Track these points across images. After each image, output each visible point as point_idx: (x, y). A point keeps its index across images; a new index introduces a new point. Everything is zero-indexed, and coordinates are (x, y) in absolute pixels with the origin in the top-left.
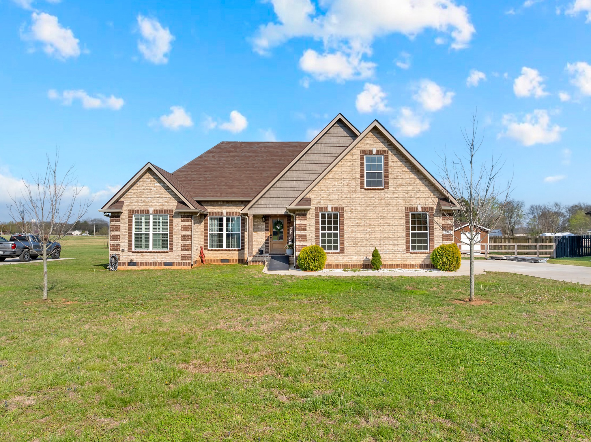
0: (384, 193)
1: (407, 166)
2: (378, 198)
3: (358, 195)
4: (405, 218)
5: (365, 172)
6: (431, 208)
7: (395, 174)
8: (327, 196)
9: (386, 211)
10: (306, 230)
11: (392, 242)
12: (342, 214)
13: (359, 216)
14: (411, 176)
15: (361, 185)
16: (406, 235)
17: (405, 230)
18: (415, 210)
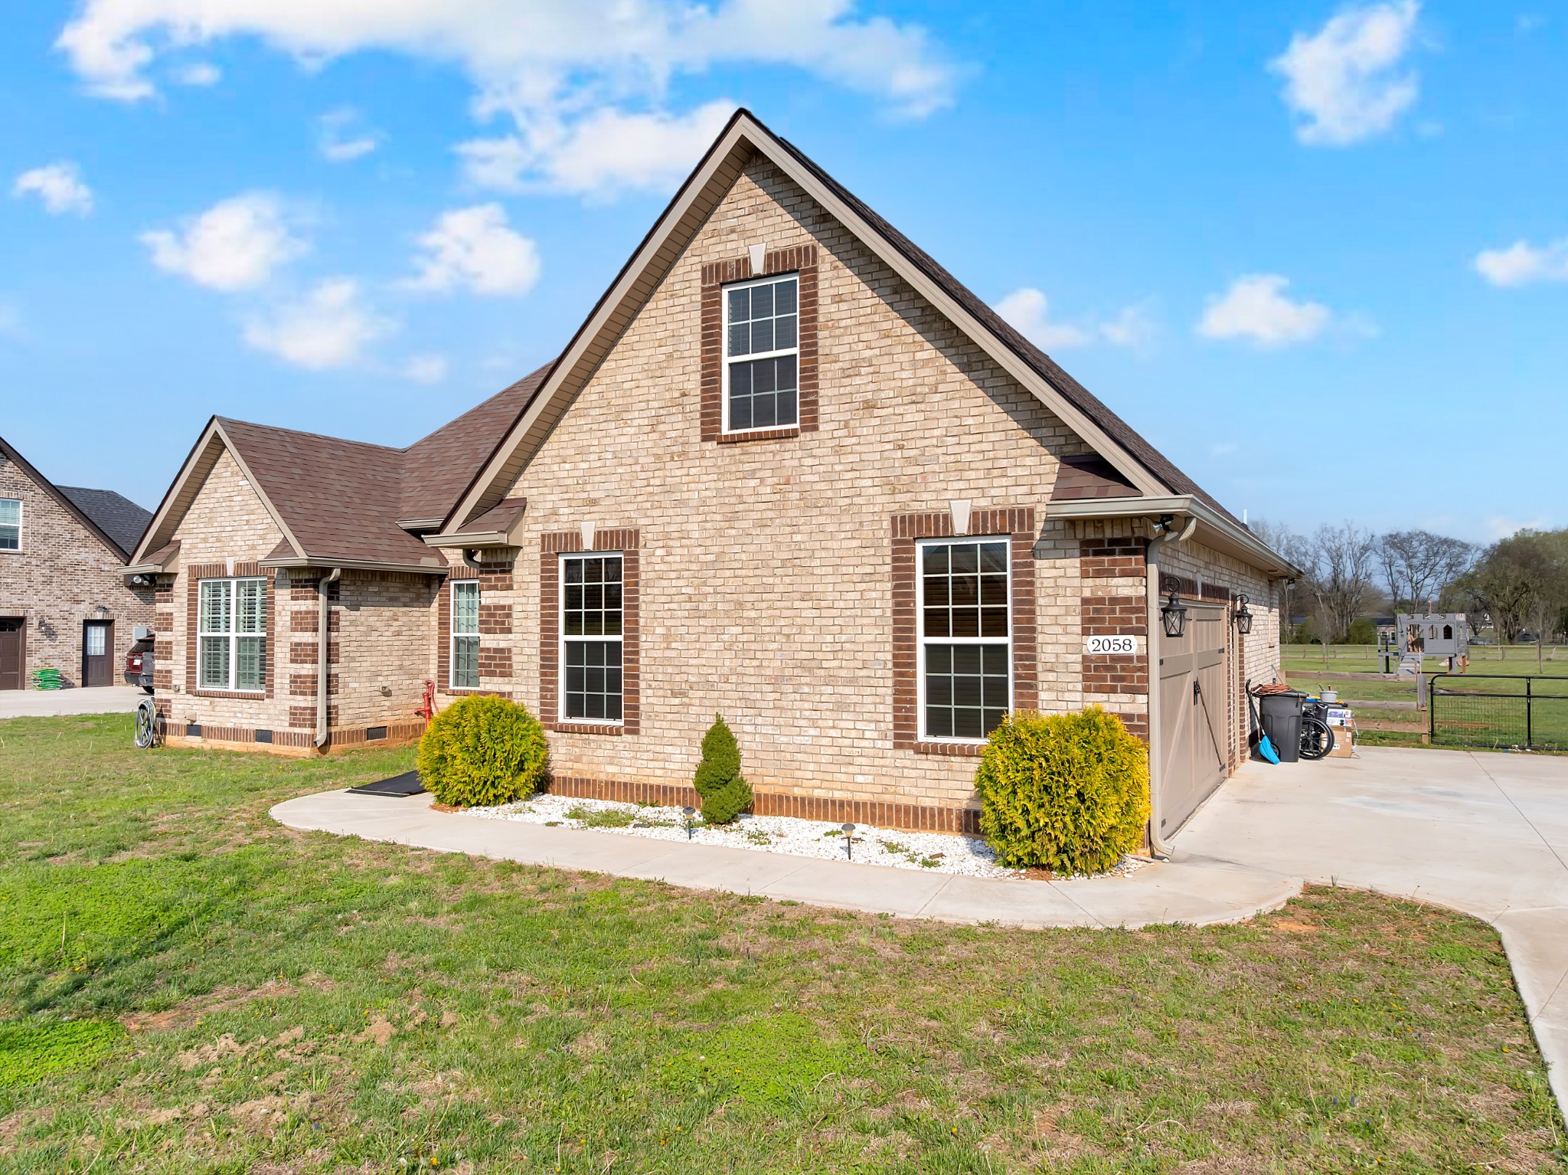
0: (799, 454)
1: (902, 306)
2: (770, 481)
3: (693, 471)
4: (888, 568)
5: (726, 360)
6: (1021, 511)
7: (847, 357)
8: (583, 483)
9: (806, 538)
10: (509, 631)
11: (829, 689)
12: (634, 562)
13: (694, 567)
14: (919, 356)
15: (702, 423)
16: (895, 656)
17: (889, 630)
18: (937, 530)
